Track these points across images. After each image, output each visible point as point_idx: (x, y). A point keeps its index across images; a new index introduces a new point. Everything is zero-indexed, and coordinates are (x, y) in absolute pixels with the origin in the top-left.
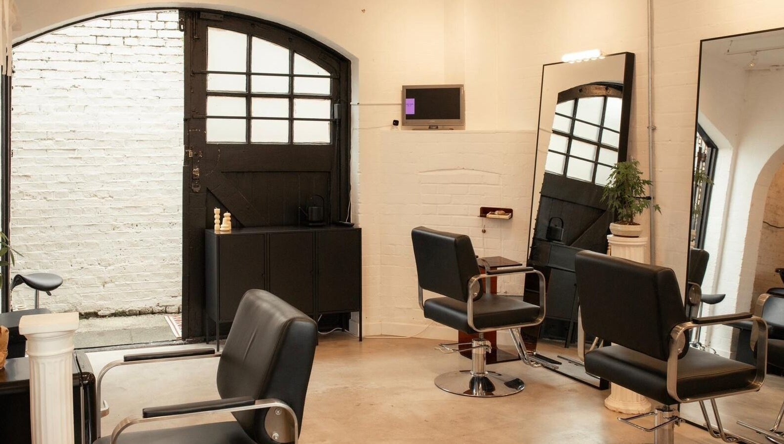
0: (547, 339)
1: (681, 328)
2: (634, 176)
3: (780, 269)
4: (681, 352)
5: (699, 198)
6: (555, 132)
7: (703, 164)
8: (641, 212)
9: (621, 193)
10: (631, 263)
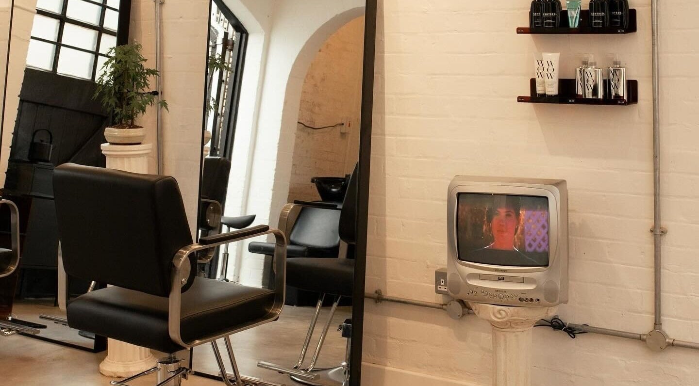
0: (30, 299)
1: (185, 252)
2: (136, 65)
3: (316, 178)
4: (186, 282)
5: (225, 97)
6: (40, 12)
7: (230, 54)
8: (144, 111)
9: (119, 88)
10: (124, 174)
